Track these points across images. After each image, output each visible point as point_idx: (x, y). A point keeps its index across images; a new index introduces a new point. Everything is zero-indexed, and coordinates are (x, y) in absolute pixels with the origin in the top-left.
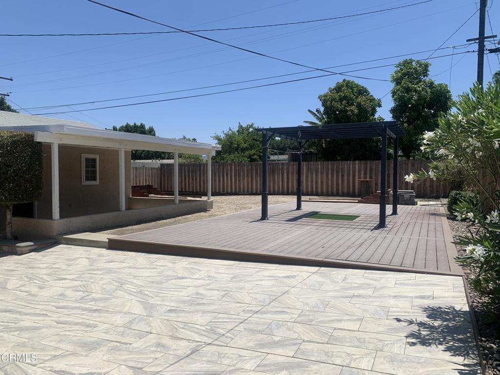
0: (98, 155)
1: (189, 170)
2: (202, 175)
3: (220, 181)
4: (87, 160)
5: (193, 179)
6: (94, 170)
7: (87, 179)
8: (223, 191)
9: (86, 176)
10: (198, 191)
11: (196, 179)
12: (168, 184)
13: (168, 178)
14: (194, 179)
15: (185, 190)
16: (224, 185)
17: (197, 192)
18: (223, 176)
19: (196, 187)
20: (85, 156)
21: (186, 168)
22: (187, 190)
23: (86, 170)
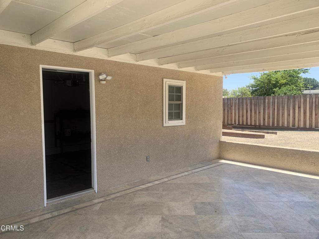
0: (185, 82)
1: (251, 103)
2: (266, 108)
3: (289, 115)
4: (171, 88)
5: (255, 113)
6: (179, 105)
7: (171, 117)
8: (294, 125)
9: (169, 113)
10: (262, 124)
11: (259, 113)
12: (228, 117)
13: (228, 111)
14: (257, 112)
15: (247, 123)
16: (294, 119)
17: (260, 125)
18: (294, 109)
19: (259, 120)
20: (168, 82)
21: (249, 102)
22: (249, 124)
23: (169, 104)
